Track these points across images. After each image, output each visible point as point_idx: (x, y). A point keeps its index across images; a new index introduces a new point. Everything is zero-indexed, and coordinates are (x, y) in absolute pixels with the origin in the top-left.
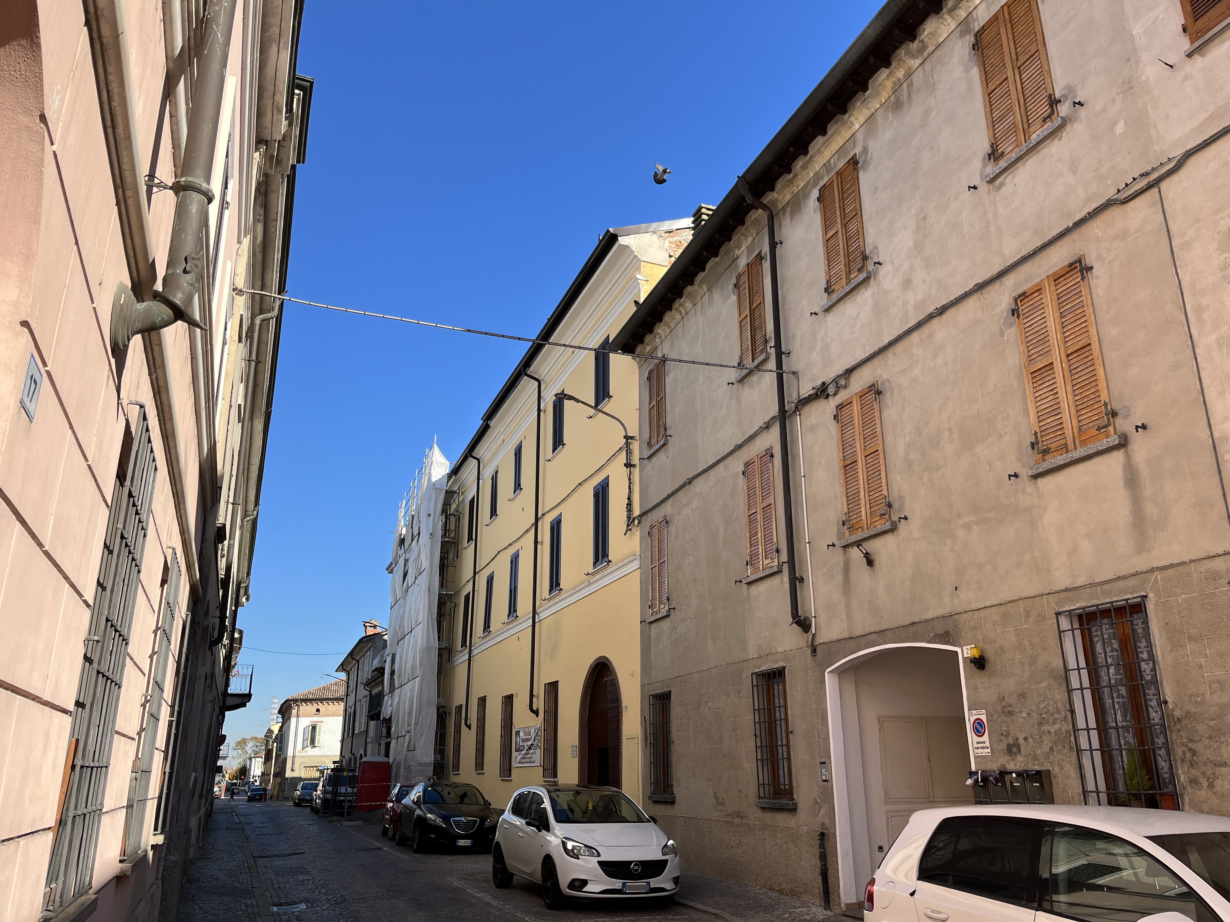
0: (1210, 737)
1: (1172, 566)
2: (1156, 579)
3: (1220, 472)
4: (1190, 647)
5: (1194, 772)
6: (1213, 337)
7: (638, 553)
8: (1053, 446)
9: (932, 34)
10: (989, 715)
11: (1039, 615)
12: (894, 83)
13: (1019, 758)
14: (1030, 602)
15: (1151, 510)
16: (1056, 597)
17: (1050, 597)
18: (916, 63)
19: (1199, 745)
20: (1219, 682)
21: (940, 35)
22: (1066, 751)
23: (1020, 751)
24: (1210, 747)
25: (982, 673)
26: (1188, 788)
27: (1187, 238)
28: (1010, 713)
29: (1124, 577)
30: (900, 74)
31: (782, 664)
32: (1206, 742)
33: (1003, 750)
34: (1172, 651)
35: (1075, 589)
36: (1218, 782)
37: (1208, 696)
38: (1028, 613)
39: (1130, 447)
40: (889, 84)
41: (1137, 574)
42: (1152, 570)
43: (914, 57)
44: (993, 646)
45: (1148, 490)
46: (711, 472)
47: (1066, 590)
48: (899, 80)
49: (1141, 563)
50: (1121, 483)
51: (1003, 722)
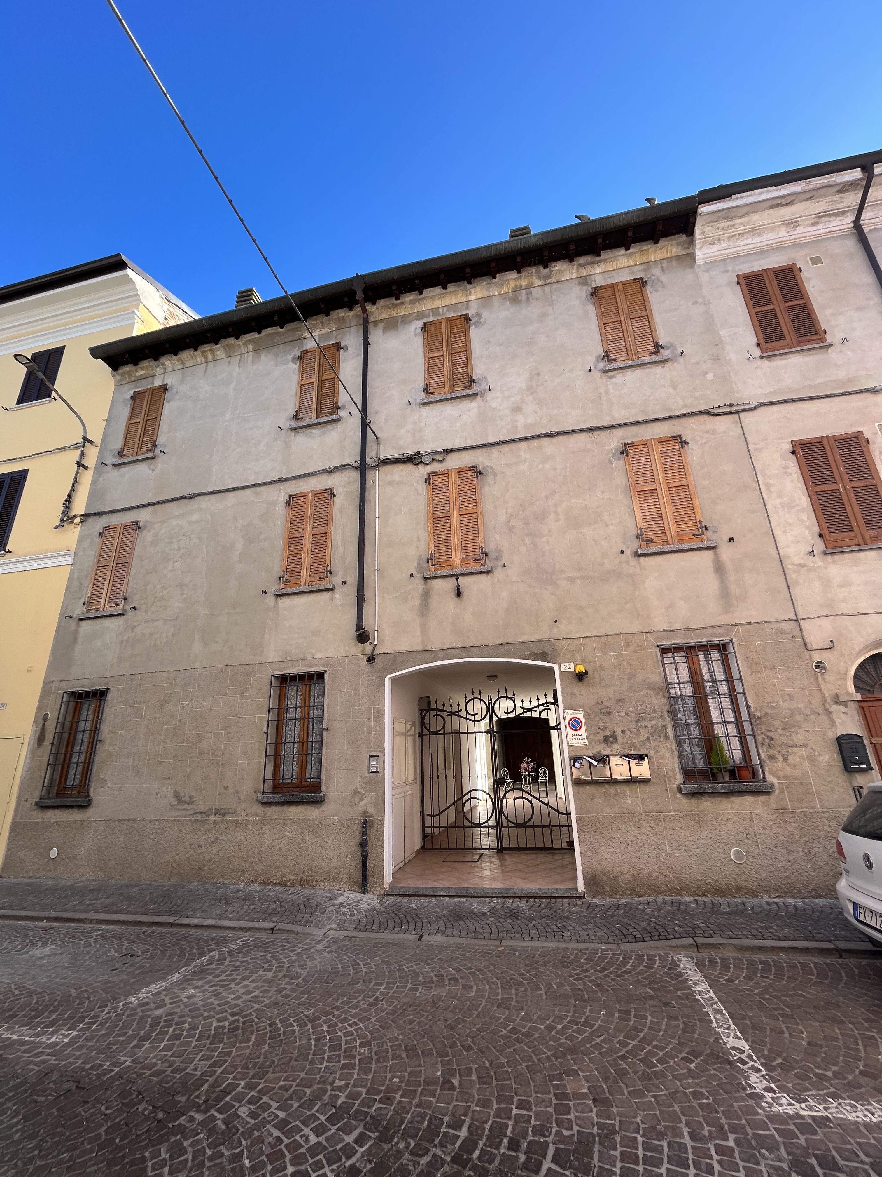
0: (784, 729)
1: (750, 623)
2: (738, 630)
3: (785, 574)
4: (765, 673)
5: (772, 752)
6: (778, 501)
7: (73, 549)
8: (655, 539)
9: (560, 271)
10: (587, 715)
11: (638, 646)
12: (517, 286)
13: (616, 746)
14: (630, 637)
15: (734, 589)
16: (655, 635)
17: (649, 635)
18: (540, 283)
19: (776, 733)
20: (788, 695)
21: (563, 276)
22: (661, 740)
23: (616, 741)
24: (783, 735)
25: (580, 684)
26: (768, 762)
27: (758, 446)
28: (609, 713)
29: (713, 627)
30: (524, 283)
31: (321, 668)
32: (781, 732)
33: (599, 741)
34: (751, 674)
35: (672, 631)
36: (790, 758)
37: (781, 703)
38: (628, 645)
39: (717, 550)
40: (512, 284)
41: (723, 626)
42: (735, 625)
43: (540, 278)
44: (592, 664)
45: (732, 577)
46: (231, 495)
47: (664, 631)
48: (521, 286)
49: (727, 620)
50: (711, 569)
51: (601, 719)
